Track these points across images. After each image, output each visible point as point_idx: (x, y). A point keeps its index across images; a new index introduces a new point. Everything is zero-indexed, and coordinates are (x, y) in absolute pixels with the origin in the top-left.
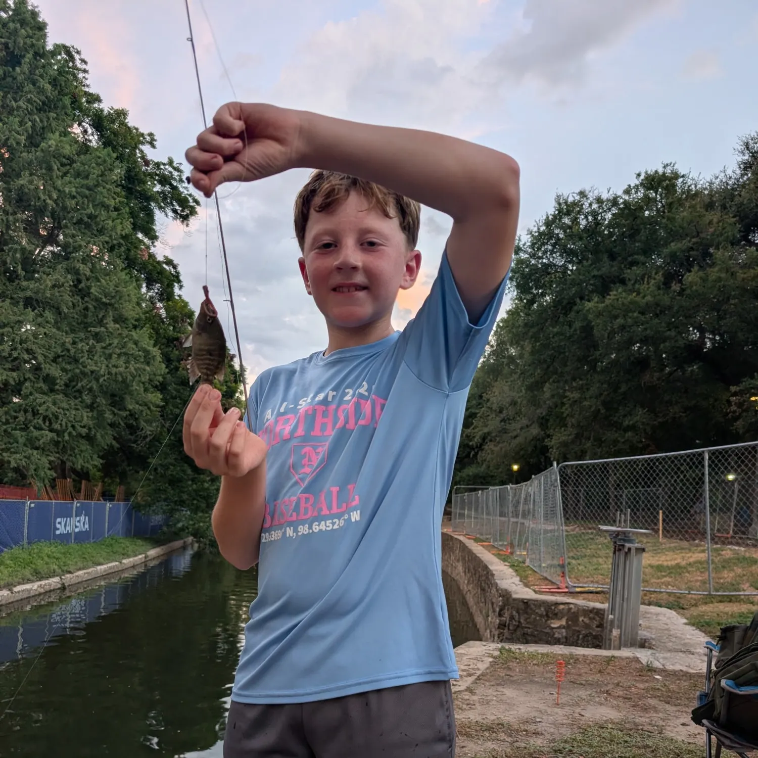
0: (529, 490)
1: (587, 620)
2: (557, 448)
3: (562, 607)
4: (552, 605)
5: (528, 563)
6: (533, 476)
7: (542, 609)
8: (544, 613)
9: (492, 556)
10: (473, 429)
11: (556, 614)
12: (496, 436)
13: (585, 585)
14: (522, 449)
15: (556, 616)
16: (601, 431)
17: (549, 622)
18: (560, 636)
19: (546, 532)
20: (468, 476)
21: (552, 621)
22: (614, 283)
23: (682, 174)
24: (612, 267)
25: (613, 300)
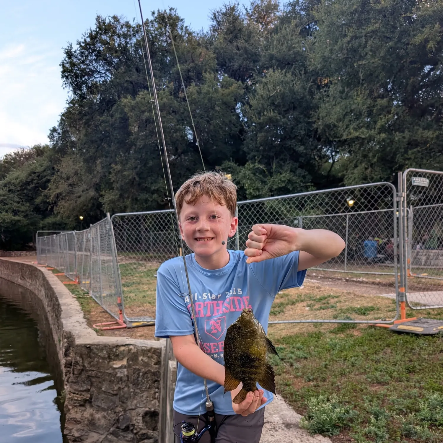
0: (89, 236)
1: (145, 359)
2: (108, 204)
3: (122, 348)
4: (114, 347)
5: (91, 294)
6: (91, 225)
7: (105, 352)
8: (107, 356)
9: (64, 287)
10: (49, 190)
11: (117, 356)
12: (66, 195)
13: (140, 320)
14: (85, 206)
15: (117, 357)
16: (137, 194)
17: (111, 363)
18: (122, 375)
19: (104, 262)
20: (49, 223)
21: (114, 362)
22: (141, 88)
23: (181, 19)
24: (139, 76)
25: (141, 99)
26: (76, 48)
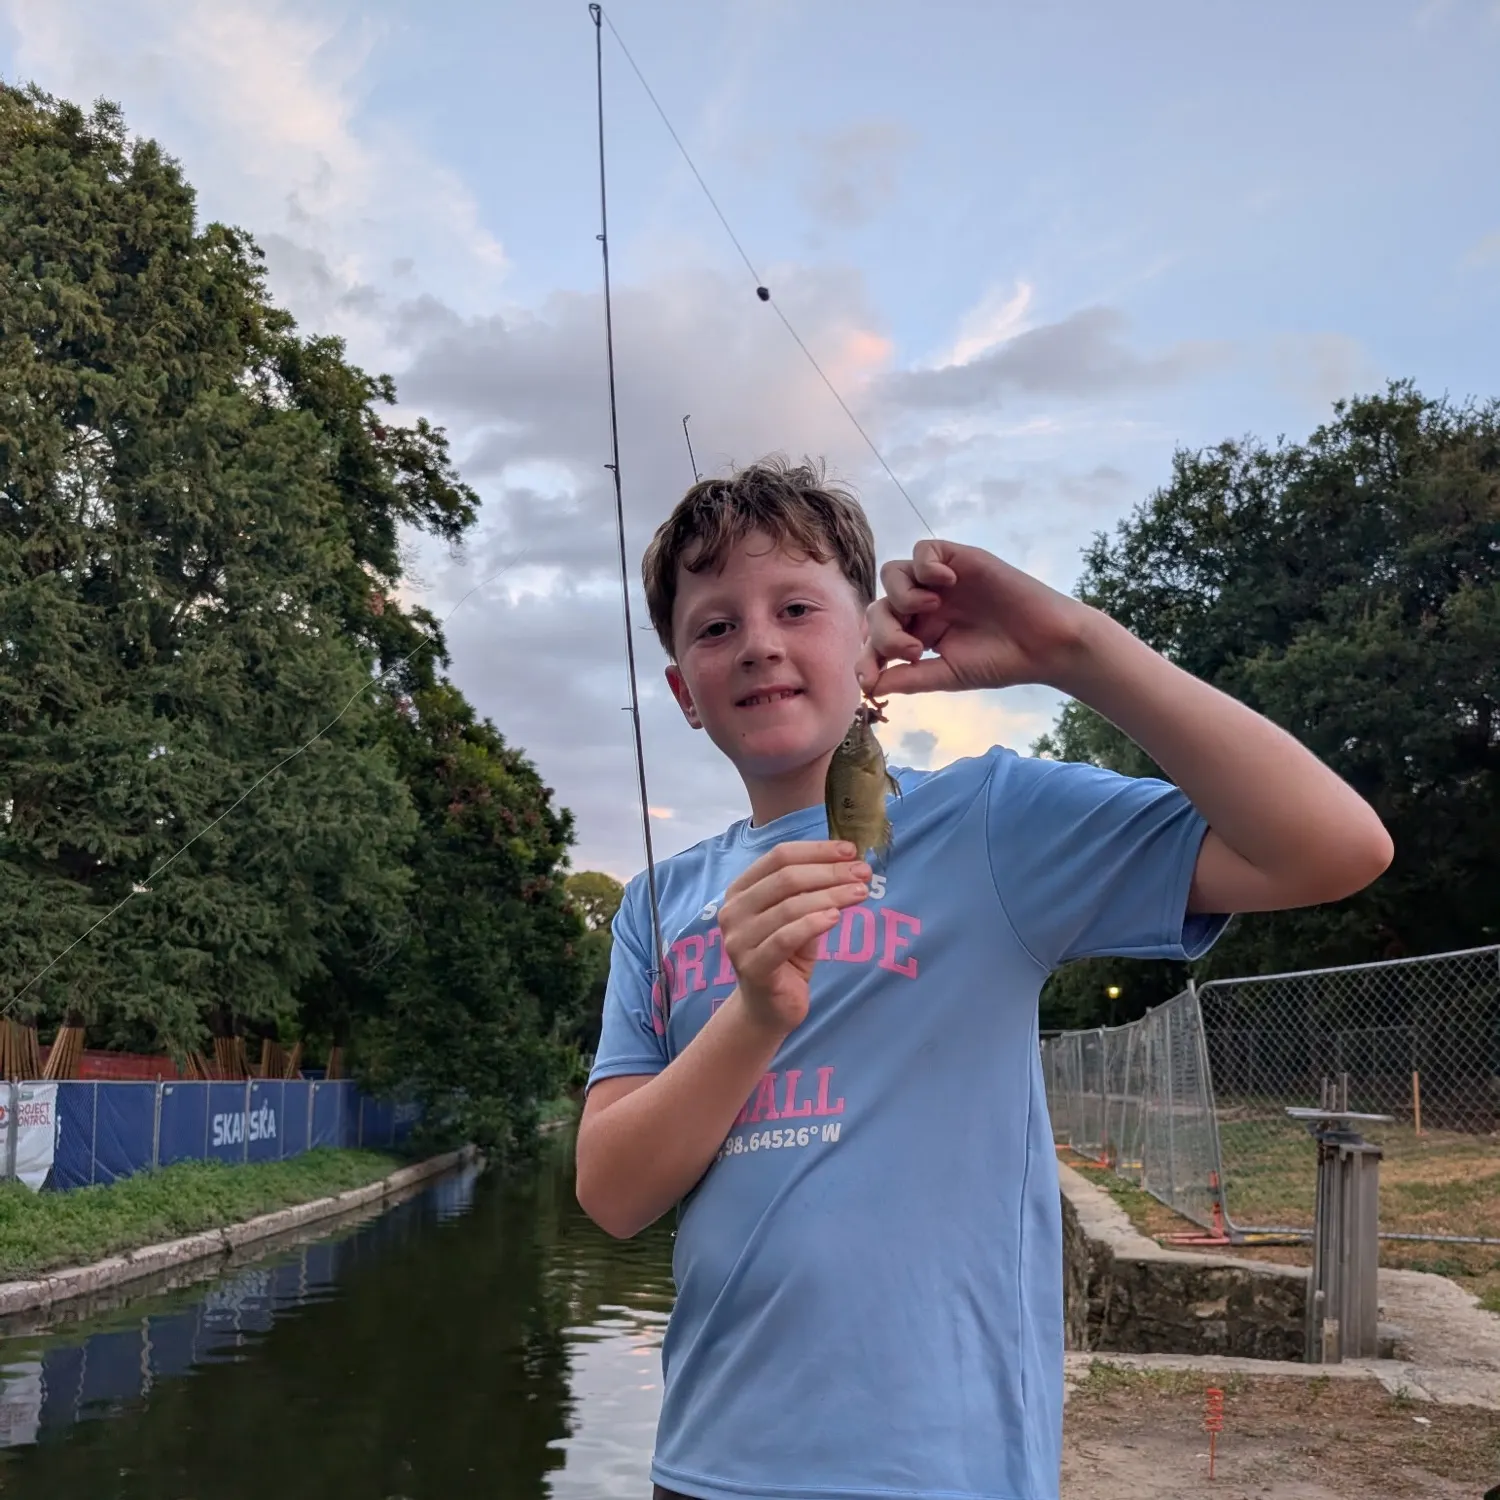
0: (1143, 1038)
1: (1269, 1302)
3: (1216, 1275)
4: (1198, 1272)
5: (1145, 1186)
6: (1149, 1010)
7: (1177, 1280)
8: (1182, 1289)
9: (1073, 1172)
11: (1205, 1291)
13: (1263, 1230)
15: (1207, 1293)
17: (1191, 1306)
18: (1216, 1335)
19: (1179, 1120)
21: (1199, 1305)
22: (1301, 619)
23: (1428, 401)
24: (1296, 587)
25: (1302, 653)
26: (1117, 542)
